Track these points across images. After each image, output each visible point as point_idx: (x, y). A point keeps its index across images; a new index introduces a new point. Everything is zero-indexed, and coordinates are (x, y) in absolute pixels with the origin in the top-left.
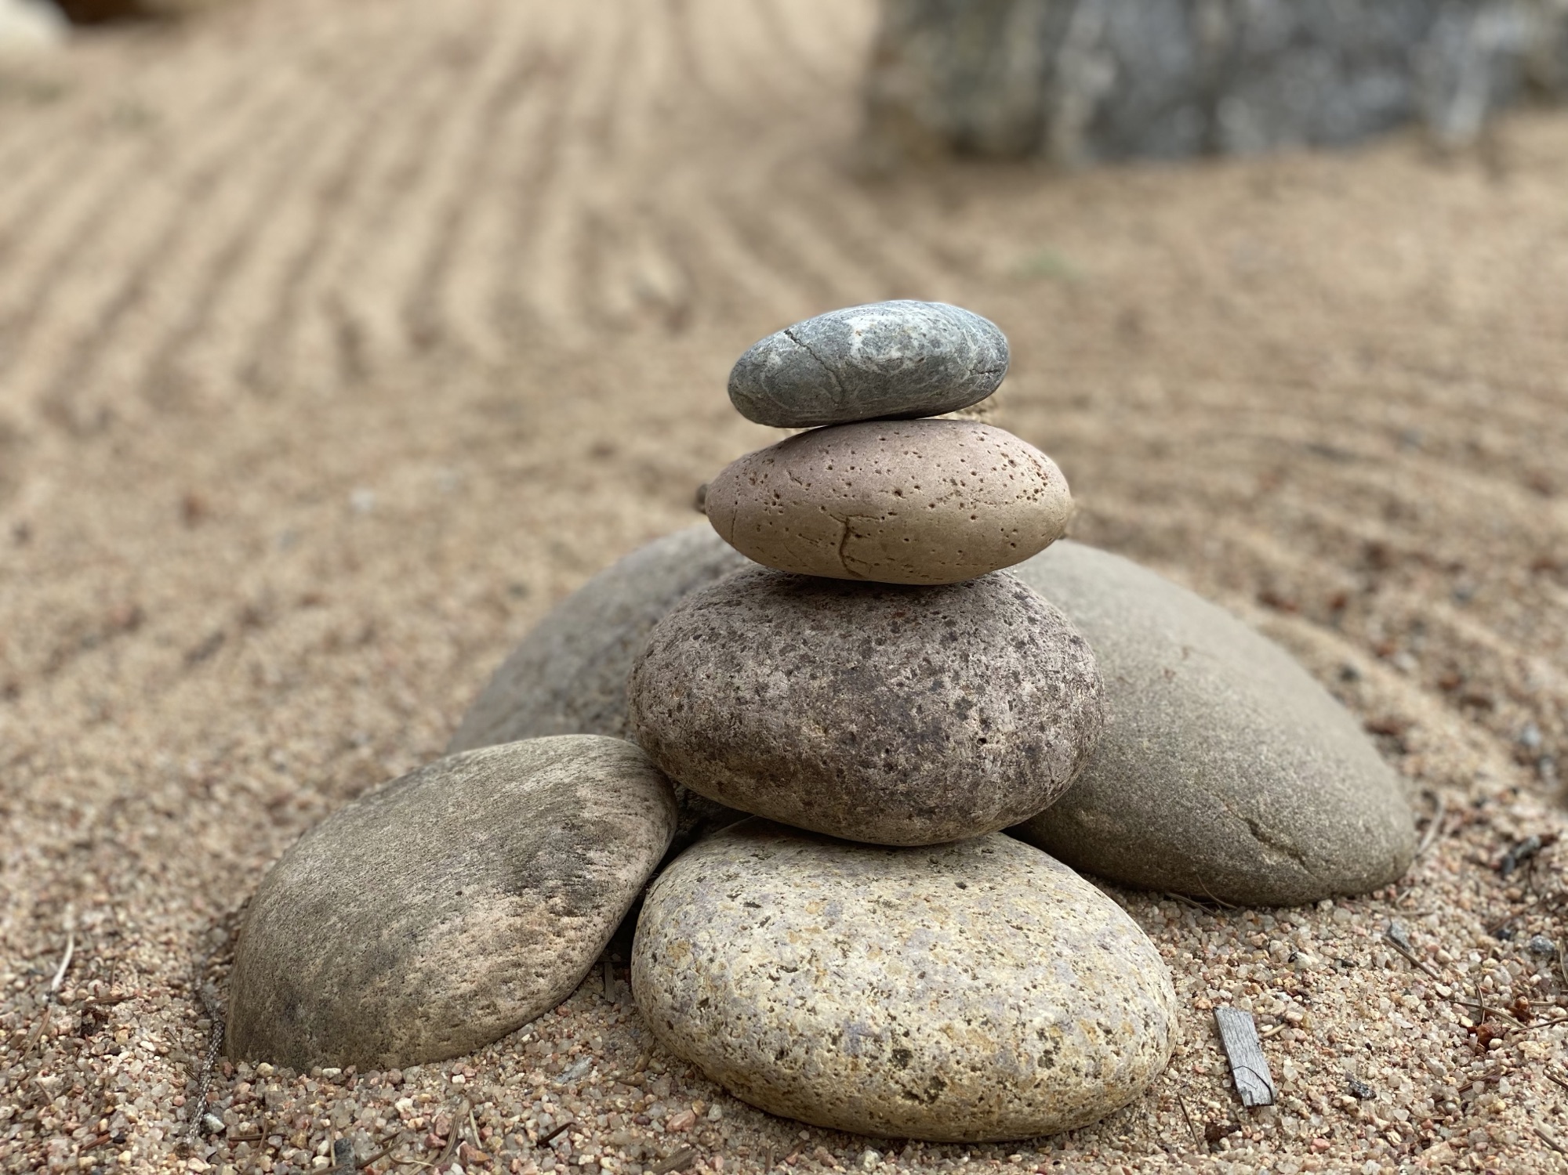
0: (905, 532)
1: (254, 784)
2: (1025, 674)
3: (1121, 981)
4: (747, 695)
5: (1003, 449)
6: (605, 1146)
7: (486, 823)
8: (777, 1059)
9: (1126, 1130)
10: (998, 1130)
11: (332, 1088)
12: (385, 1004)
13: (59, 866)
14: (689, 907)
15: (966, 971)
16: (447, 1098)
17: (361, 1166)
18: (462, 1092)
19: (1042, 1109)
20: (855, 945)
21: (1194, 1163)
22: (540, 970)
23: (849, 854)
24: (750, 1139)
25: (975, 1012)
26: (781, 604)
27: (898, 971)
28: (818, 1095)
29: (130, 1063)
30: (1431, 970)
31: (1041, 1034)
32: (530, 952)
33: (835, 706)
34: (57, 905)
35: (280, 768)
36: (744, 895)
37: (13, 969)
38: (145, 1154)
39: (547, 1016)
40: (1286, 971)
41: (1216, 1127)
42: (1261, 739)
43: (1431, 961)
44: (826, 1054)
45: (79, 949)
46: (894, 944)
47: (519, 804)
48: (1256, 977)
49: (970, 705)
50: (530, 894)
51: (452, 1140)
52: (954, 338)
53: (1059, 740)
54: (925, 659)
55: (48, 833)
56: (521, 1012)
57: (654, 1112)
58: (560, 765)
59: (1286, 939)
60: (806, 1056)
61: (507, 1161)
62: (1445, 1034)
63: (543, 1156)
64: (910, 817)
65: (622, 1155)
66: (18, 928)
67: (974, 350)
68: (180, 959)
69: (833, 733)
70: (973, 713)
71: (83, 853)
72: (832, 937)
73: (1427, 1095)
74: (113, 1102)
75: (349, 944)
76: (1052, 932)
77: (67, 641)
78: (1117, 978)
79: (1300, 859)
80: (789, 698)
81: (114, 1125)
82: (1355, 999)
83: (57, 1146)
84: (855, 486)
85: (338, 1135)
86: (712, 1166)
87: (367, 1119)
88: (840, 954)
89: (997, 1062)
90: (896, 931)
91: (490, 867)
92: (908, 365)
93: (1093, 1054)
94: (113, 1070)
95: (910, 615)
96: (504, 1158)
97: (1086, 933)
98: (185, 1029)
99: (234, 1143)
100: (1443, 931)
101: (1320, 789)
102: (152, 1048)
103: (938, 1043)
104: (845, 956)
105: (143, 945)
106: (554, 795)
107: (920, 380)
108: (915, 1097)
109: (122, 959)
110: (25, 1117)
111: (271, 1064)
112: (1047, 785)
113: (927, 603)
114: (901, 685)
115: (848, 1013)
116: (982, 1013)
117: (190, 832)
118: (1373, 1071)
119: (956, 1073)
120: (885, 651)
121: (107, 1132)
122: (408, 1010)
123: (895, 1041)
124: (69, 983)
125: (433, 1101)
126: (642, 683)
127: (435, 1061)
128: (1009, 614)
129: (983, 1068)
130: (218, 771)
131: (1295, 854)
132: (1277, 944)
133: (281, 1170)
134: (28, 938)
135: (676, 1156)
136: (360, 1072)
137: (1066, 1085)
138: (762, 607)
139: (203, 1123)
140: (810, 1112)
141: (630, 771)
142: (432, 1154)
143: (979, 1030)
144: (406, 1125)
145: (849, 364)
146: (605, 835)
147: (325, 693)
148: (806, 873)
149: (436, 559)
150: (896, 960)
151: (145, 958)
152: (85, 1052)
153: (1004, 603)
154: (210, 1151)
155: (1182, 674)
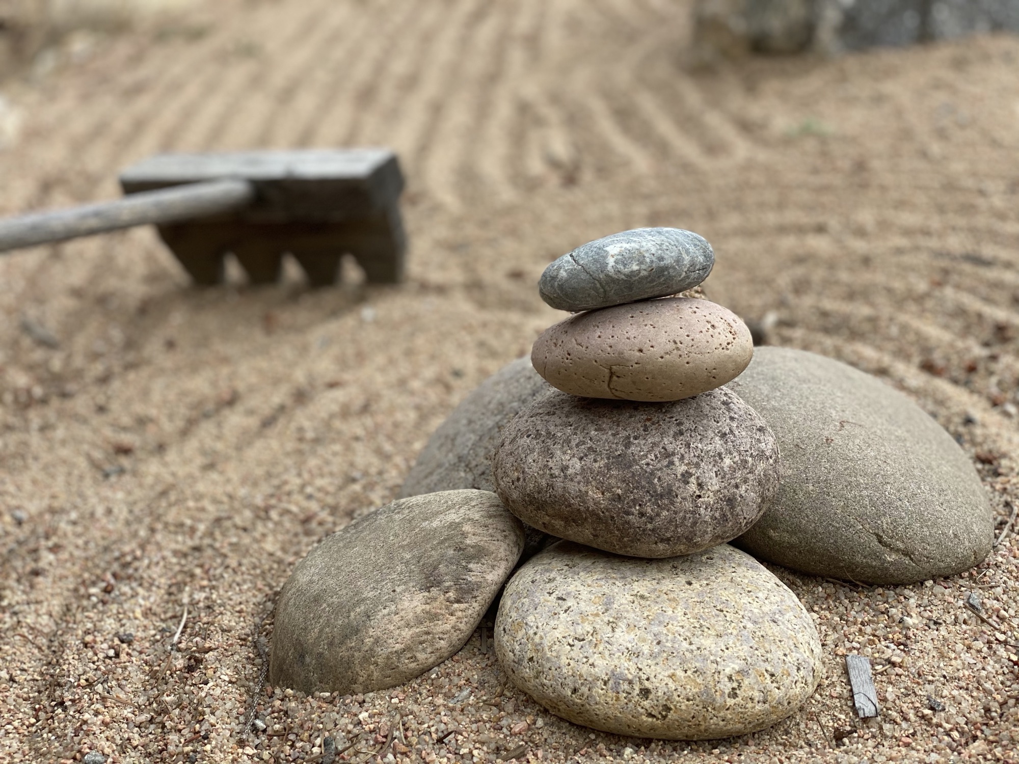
0: (646, 374)
1: (294, 509)
2: (726, 453)
3: (783, 643)
4: (556, 472)
5: (708, 318)
6: (476, 743)
7: (410, 547)
8: (572, 693)
9: (787, 733)
10: (706, 734)
11: (325, 705)
12: (353, 656)
13: (183, 562)
14: (524, 600)
15: (685, 639)
16: (389, 712)
17: (338, 753)
18: (397, 708)
19: (731, 722)
20: (620, 624)
21: (823, 755)
22: (441, 636)
23: (623, 564)
24: (560, 739)
25: (690, 665)
26: (578, 414)
27: (644, 640)
28: (596, 714)
29: (213, 689)
30: (994, 624)
31: (730, 678)
32: (435, 625)
33: (608, 478)
34: (180, 587)
35: (310, 497)
36: (557, 592)
37: (155, 628)
38: (219, 746)
39: (447, 662)
40: (897, 629)
41: (840, 732)
42: (887, 481)
43: (995, 618)
44: (600, 691)
45: (190, 616)
46: (643, 623)
47: (429, 535)
48: (877, 633)
49: (691, 475)
50: (435, 591)
51: (389, 738)
52: (673, 254)
53: (749, 494)
54: (663, 448)
55: (177, 542)
56: (431, 660)
57: (504, 722)
58: (454, 511)
59: (900, 606)
60: (589, 692)
61: (419, 752)
62: (997, 666)
63: (440, 749)
64: (656, 543)
65: (485, 748)
66: (158, 601)
67: (687, 259)
68: (247, 621)
69: (608, 495)
70: (693, 480)
71: (197, 554)
72: (606, 619)
73: (980, 707)
74: (203, 714)
75: (333, 620)
76: (741, 613)
77: (194, 414)
78: (780, 641)
79: (910, 557)
80: (581, 474)
81: (203, 728)
82: (939, 646)
83: (172, 739)
84: (614, 348)
85: (327, 734)
86: (535, 755)
87: (343, 724)
88: (611, 630)
89: (703, 695)
90: (645, 615)
91: (411, 575)
92: (644, 273)
93: (763, 689)
94: (203, 694)
95: (655, 419)
96: (418, 750)
97: (763, 613)
98: (247, 666)
99: (270, 737)
100: (1005, 597)
101: (924, 511)
102: (227, 678)
103: (667, 684)
104: (613, 631)
105: (226, 614)
106: (450, 530)
107: (652, 281)
108: (654, 716)
109: (212, 624)
110: (157, 720)
111: (292, 689)
112: (741, 520)
113: (666, 412)
114: (648, 464)
115: (613, 667)
116: (694, 666)
117: (256, 541)
118: (945, 693)
119: (677, 702)
120: (639, 443)
121: (199, 732)
122: (365, 660)
123: (641, 684)
124: (184, 638)
125: (380, 714)
126: (498, 463)
127: (382, 689)
128: (717, 416)
129: (694, 699)
130: (273, 501)
131: (906, 553)
132: (894, 611)
133: (294, 754)
134: (164, 607)
135: (515, 750)
136: (341, 695)
137: (745, 708)
138: (567, 416)
139: (254, 725)
140: (594, 724)
141: (495, 513)
142: (378, 747)
143: (692, 676)
144: (364, 729)
145: (607, 275)
146: (479, 553)
147: (337, 447)
148: (595, 578)
149: (409, 353)
150: (643, 633)
151: (226, 622)
152: (189, 682)
153: (715, 409)
154: (257, 742)
155: (838, 440)
